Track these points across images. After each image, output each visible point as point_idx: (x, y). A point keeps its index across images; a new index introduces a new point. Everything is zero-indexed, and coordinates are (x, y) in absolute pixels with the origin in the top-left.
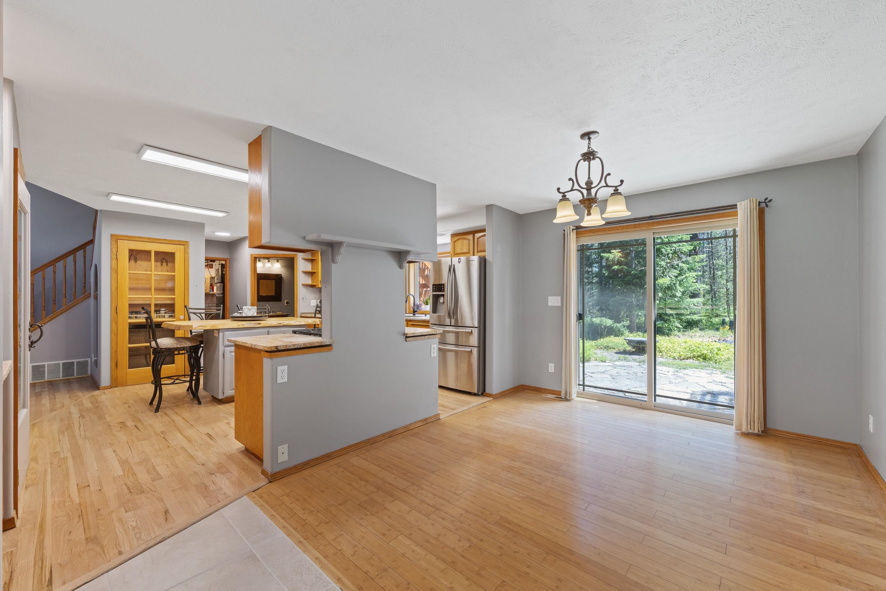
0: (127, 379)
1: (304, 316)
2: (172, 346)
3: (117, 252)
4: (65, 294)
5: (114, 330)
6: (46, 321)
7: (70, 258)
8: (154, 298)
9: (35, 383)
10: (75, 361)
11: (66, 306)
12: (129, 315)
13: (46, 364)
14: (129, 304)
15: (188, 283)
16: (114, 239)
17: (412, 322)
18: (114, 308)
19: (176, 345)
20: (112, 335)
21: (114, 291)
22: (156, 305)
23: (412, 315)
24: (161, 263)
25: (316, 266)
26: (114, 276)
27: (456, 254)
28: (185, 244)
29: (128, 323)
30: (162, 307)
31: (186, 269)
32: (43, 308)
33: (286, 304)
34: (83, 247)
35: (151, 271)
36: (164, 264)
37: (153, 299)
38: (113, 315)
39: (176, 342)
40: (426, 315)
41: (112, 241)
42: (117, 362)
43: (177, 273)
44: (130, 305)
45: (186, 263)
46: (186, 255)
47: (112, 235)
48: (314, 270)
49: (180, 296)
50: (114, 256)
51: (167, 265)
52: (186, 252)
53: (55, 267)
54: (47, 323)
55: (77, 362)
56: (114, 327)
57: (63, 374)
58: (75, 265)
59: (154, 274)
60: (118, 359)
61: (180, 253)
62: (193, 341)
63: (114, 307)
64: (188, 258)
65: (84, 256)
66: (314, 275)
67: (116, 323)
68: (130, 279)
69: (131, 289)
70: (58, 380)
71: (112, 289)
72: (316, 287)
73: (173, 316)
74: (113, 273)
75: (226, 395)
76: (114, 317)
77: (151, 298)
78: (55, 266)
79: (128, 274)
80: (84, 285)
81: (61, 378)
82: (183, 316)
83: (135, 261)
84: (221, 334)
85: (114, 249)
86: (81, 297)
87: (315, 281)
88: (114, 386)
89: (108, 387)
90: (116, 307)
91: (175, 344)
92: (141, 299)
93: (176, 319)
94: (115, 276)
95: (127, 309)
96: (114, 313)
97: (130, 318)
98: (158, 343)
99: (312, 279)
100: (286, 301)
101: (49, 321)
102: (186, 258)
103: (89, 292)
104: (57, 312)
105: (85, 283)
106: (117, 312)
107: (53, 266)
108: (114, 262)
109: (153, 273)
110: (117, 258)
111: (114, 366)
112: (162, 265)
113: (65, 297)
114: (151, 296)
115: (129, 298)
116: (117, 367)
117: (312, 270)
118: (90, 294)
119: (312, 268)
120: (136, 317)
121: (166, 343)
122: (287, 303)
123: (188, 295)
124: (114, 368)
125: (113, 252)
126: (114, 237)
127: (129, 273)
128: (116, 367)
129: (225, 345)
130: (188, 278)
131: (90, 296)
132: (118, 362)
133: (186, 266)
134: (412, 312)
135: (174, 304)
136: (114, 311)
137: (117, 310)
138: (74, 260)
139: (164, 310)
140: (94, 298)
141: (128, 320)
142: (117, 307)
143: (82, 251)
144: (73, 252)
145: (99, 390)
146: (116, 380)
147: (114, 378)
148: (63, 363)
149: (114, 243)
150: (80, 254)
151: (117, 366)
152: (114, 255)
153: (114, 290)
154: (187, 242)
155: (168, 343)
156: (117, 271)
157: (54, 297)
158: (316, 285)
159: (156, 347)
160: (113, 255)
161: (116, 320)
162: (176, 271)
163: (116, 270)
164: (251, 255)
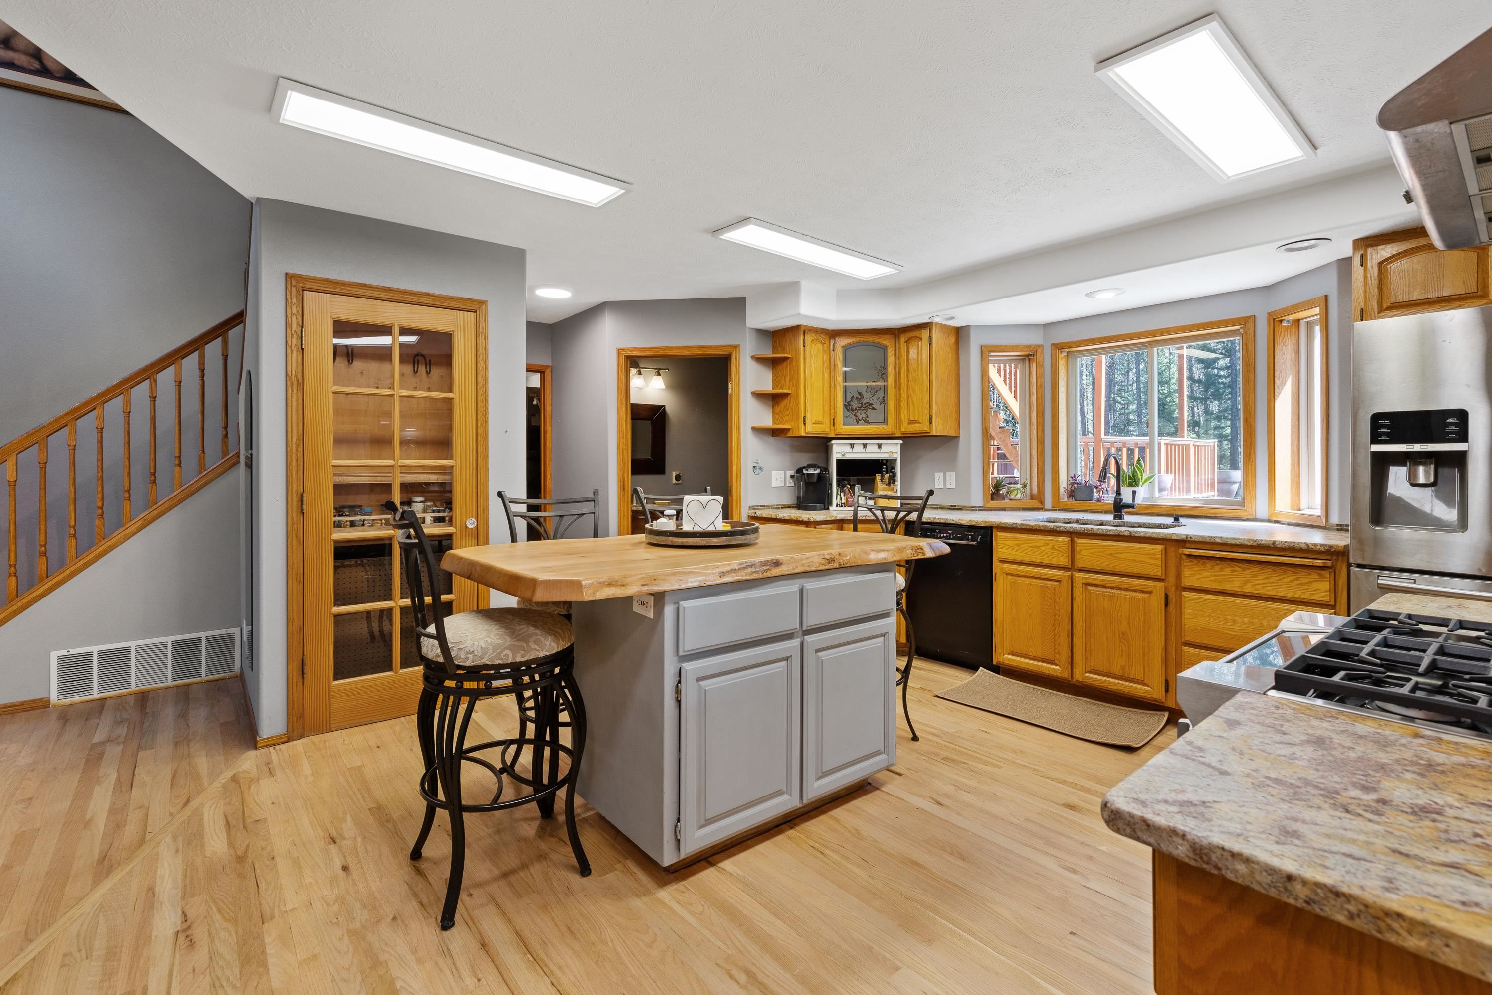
0: (330, 713)
1: (764, 516)
2: (498, 656)
3: (303, 327)
4: (179, 457)
5: (295, 566)
6: (133, 529)
7: (191, 362)
8: (401, 466)
9: (106, 699)
10: (203, 635)
11: (182, 488)
12: (335, 516)
13: (133, 644)
14: (335, 485)
15: (487, 422)
16: (294, 289)
17: (1187, 545)
18: (295, 499)
19: (511, 655)
20: (290, 581)
21: (294, 446)
22: (405, 487)
23: (1110, 518)
24: (414, 367)
25: (788, 378)
26: (294, 399)
27: (1388, 309)
28: (474, 307)
29: (333, 543)
30: (417, 492)
31: (481, 381)
32: (127, 495)
33: (674, 481)
34: (220, 330)
35: (392, 387)
36: (422, 369)
37: (398, 470)
38: (292, 520)
39: (509, 641)
40: (1176, 520)
41: (288, 293)
42: (303, 660)
43: (457, 394)
44: (339, 489)
45: (481, 364)
46: (481, 339)
47: (288, 277)
48: (782, 388)
49: (466, 459)
50: (295, 341)
51: (428, 373)
52: (480, 333)
53: (153, 385)
54: (134, 534)
55: (209, 639)
56: (295, 555)
57: (173, 673)
58: (202, 377)
59: (401, 396)
60: (307, 653)
61: (464, 332)
62: (560, 631)
63: (294, 494)
64: (486, 350)
65: (223, 355)
66: (783, 403)
67: (300, 544)
68: (337, 412)
69: (339, 441)
70: (162, 688)
71: (290, 439)
72: (790, 434)
73: (447, 519)
74: (292, 391)
75: (687, 852)
76: (295, 526)
77: (392, 466)
78: (155, 381)
79: (331, 394)
80: (224, 433)
81: (170, 683)
82: (473, 520)
83: (349, 361)
84: (669, 611)
85: (294, 318)
86: (218, 464)
87: (786, 418)
88: (295, 733)
89: (279, 737)
90: (299, 496)
91: (508, 648)
92: (363, 470)
93: (455, 528)
94: (297, 400)
95: (328, 501)
96: (295, 514)
97: (338, 525)
98: (450, 645)
99: (773, 413)
100: (674, 474)
101: (139, 530)
102: (481, 350)
103: (235, 452)
104: (159, 504)
105: (226, 428)
106: (302, 510)
107: (148, 380)
108: (295, 357)
109: (398, 391)
110: (302, 345)
111: (295, 673)
112: (415, 372)
113: (179, 465)
114: (390, 462)
115: (334, 466)
116: (304, 678)
117: (774, 388)
118: (238, 455)
119: (775, 383)
120: (352, 524)
121: (475, 647)
122: (678, 477)
123: (486, 457)
124: (295, 680)
125: (291, 327)
126: (294, 283)
127: (334, 392)
128: (301, 676)
129: (681, 653)
130: (486, 406)
131: (239, 462)
132: (307, 661)
133: (481, 373)
134: (1112, 509)
135: (451, 483)
136: (294, 504)
137: (302, 504)
138: (199, 364)
139: (421, 502)
140: (246, 464)
141: (331, 535)
142: (302, 495)
143: (219, 341)
144: (197, 344)
145: (256, 748)
146: (301, 716)
147: (296, 708)
148: (174, 643)
149: (294, 301)
150: (213, 349)
151: (303, 674)
152: (295, 336)
153: (294, 441)
154: (483, 303)
155: (482, 644)
156: (302, 385)
157: (152, 464)
158: (789, 430)
159: (441, 659)
160: (292, 336)
161: (302, 533)
162: (456, 388)
163: (300, 384)
164: (619, 351)
